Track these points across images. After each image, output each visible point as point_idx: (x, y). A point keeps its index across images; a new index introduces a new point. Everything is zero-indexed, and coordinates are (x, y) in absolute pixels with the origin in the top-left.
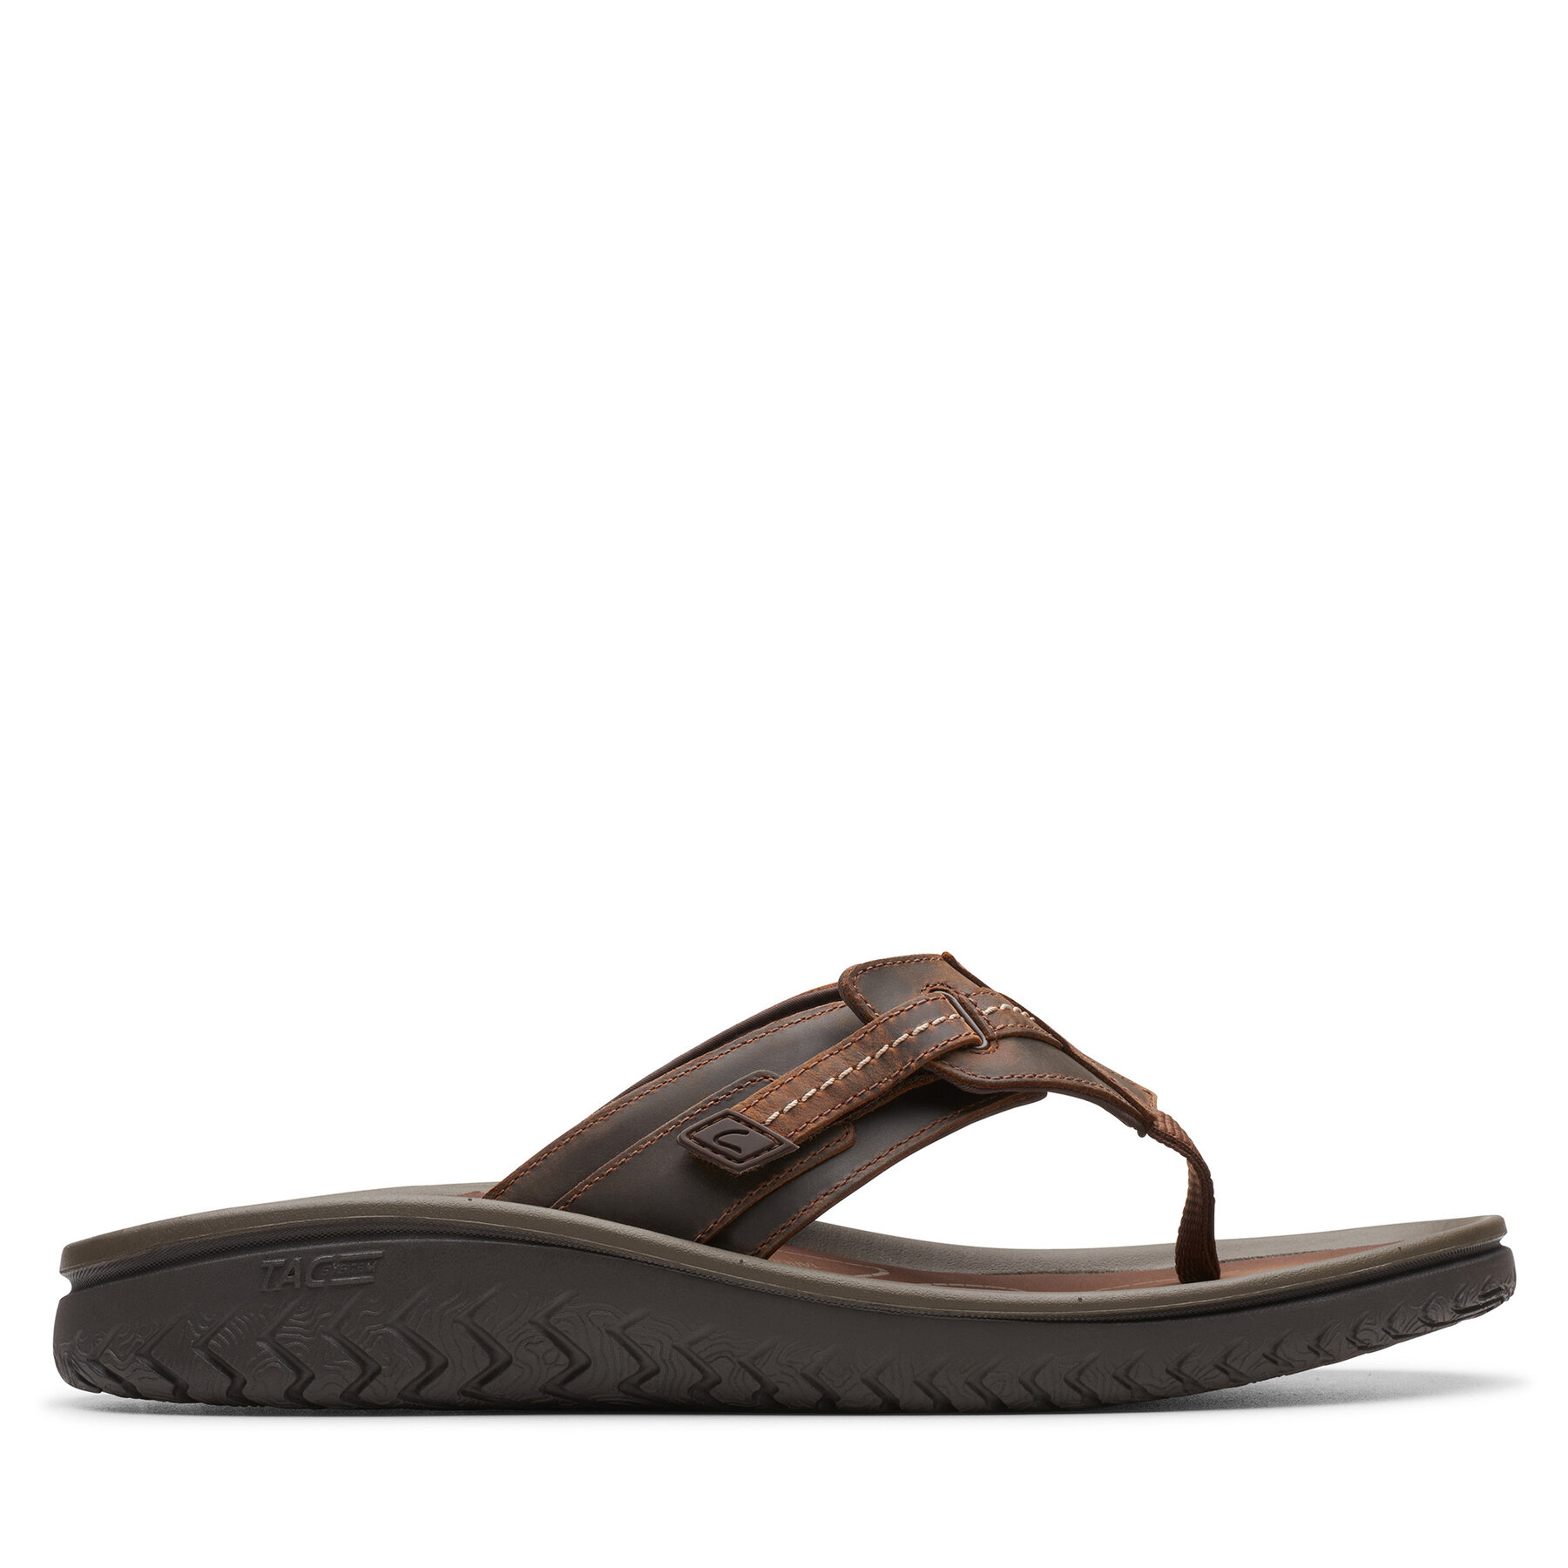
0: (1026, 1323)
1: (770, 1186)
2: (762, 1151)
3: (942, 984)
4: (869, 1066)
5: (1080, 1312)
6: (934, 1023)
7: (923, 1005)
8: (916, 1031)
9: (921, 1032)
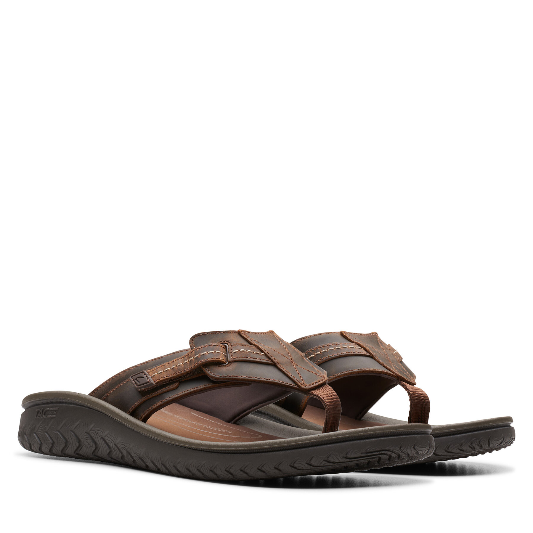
0: (187, 449)
1: (154, 394)
2: (145, 383)
3: (227, 341)
4: (186, 364)
5: (204, 448)
6: (208, 352)
7: (209, 347)
8: (201, 354)
9: (203, 355)
